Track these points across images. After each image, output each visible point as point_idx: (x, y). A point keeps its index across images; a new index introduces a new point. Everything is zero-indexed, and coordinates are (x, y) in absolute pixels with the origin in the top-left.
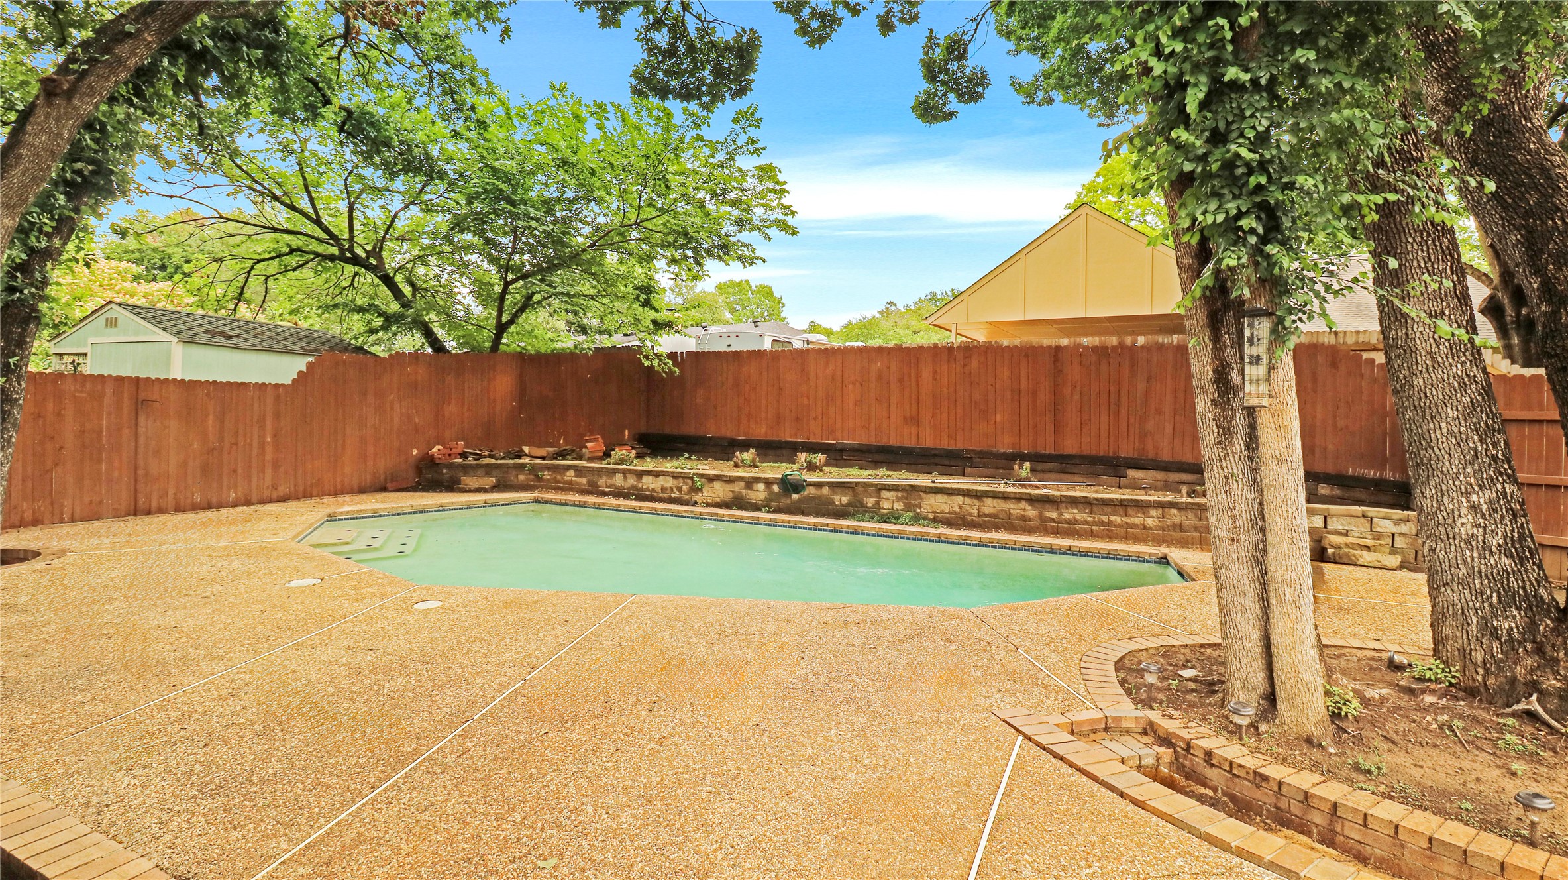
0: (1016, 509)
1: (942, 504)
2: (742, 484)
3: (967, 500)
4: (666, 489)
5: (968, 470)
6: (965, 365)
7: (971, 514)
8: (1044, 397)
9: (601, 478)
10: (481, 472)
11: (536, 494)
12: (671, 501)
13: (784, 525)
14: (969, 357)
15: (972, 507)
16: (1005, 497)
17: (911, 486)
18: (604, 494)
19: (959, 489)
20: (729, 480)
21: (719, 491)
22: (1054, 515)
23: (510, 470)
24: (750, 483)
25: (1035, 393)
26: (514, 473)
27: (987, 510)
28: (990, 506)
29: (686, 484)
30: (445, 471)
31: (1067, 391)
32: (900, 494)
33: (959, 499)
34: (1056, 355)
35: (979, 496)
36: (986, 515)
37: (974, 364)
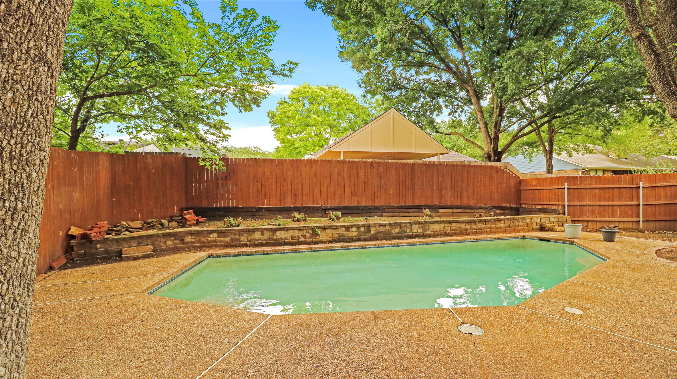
0: (463, 226)
1: (437, 227)
2: (344, 229)
3: (446, 225)
4: (295, 237)
5: (384, 214)
6: (378, 170)
7: (448, 230)
8: (408, 183)
9: (242, 236)
10: (134, 243)
11: (211, 252)
12: (299, 243)
13: (389, 246)
14: (380, 166)
15: (447, 227)
16: (459, 222)
17: (425, 221)
18: (246, 245)
19: (443, 221)
20: (336, 228)
21: (330, 234)
22: (475, 227)
23: (159, 239)
24: (348, 228)
25: (405, 181)
26: (163, 240)
27: (453, 228)
28: (454, 226)
29: (308, 233)
30: (98, 246)
31: (416, 181)
32: (420, 225)
33: (443, 225)
34: (412, 166)
35: (450, 223)
36: (453, 230)
37: (381, 169)
